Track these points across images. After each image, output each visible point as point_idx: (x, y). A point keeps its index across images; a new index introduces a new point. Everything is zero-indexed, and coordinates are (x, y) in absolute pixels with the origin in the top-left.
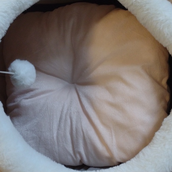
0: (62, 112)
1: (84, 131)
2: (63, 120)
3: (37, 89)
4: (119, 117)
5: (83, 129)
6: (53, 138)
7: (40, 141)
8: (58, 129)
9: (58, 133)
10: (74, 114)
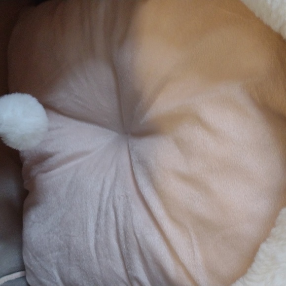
0: (101, 195)
1: (138, 236)
2: (103, 213)
3: (59, 152)
4: (201, 207)
5: (137, 232)
6: (89, 248)
7: (69, 254)
8: (96, 232)
9: (96, 239)
10: (120, 200)
